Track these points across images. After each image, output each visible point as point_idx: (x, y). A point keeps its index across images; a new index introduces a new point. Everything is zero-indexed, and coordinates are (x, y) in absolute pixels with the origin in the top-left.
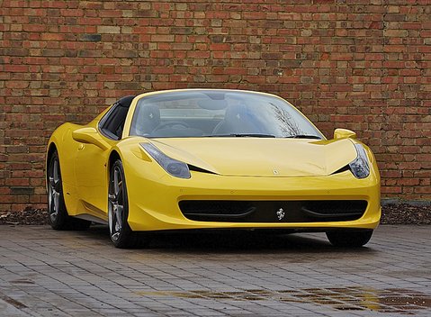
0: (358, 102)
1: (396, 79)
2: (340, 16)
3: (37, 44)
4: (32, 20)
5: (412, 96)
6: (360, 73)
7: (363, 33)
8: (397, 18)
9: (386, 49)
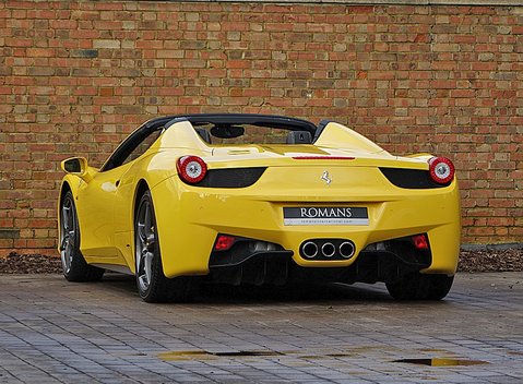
0: (401, 129)
1: (445, 101)
2: (380, 27)
3: (21, 61)
4: (16, 33)
5: (465, 121)
6: (403, 94)
7: (406, 48)
8: (447, 29)
9: (435, 66)
